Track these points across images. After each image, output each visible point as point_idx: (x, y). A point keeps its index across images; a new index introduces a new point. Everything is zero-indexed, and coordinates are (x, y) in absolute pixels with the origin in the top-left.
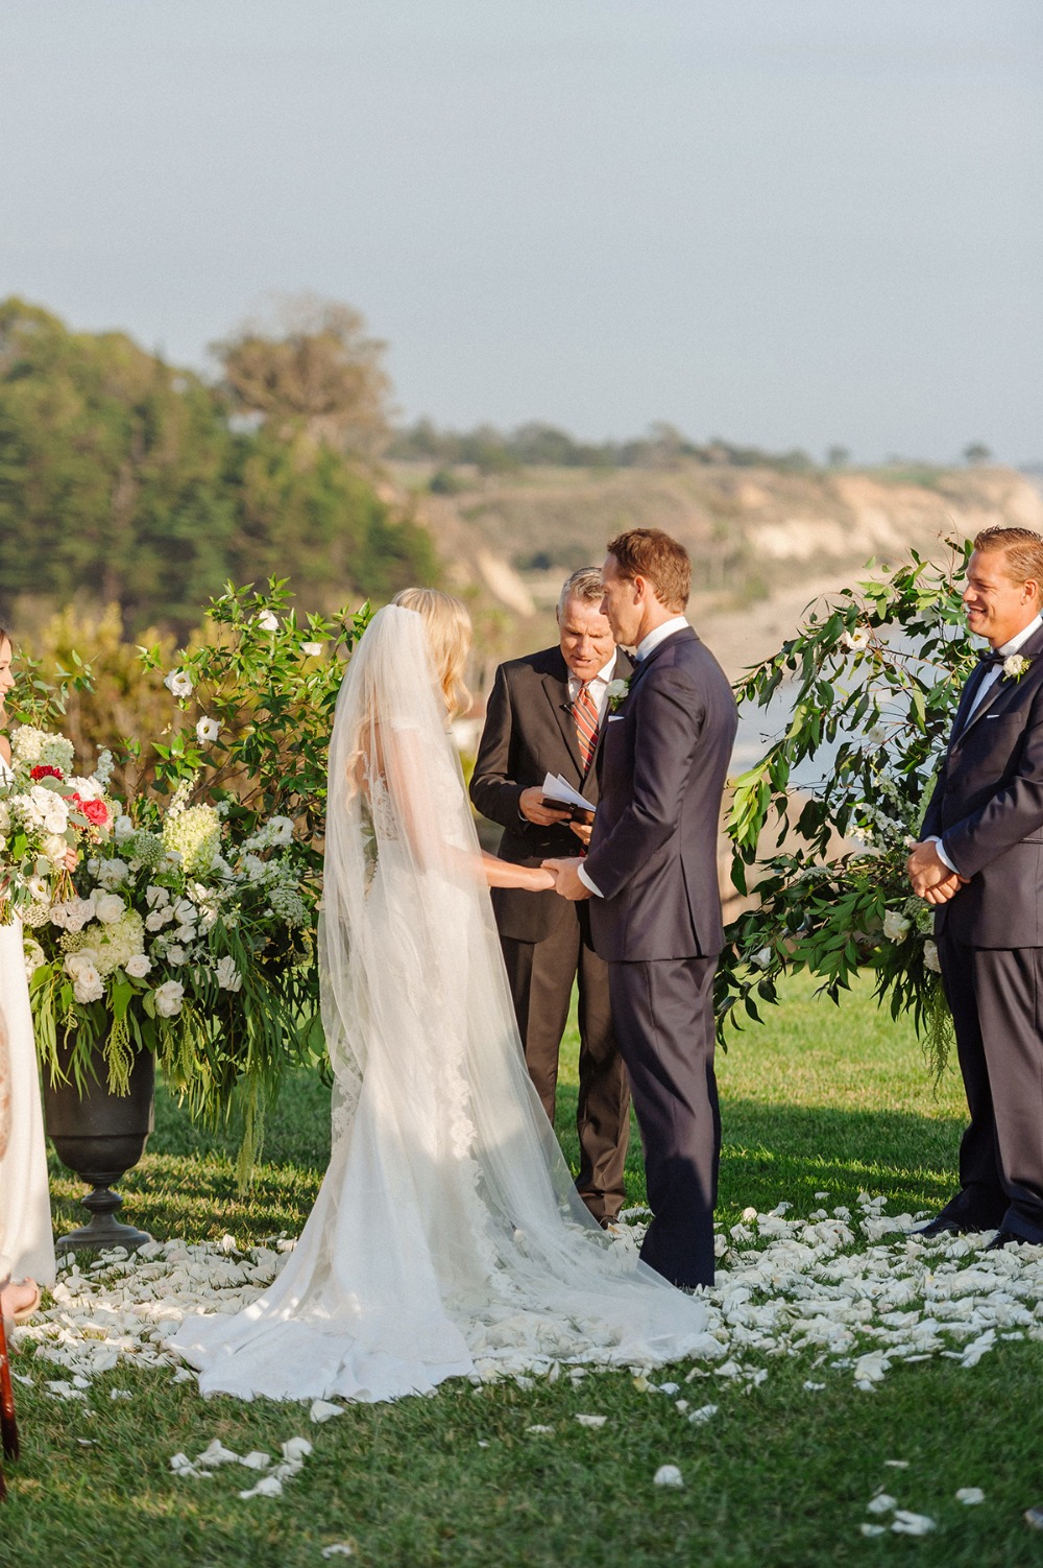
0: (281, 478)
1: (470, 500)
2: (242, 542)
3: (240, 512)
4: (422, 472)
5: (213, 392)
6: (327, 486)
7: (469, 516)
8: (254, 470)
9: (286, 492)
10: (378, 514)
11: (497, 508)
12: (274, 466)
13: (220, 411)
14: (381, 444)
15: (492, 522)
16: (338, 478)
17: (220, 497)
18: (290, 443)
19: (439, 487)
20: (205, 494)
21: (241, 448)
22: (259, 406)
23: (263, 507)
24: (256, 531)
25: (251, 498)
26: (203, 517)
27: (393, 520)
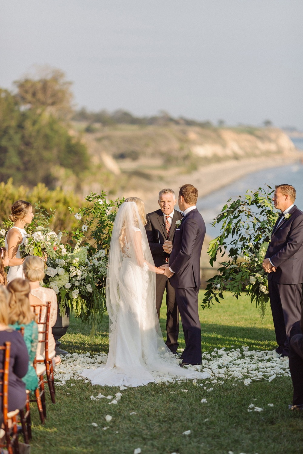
0: (37, 127)
1: (99, 135)
2: (23, 148)
3: (23, 137)
4: (83, 125)
5: (14, 97)
6: (52, 129)
7: (99, 140)
8: (28, 124)
9: (38, 131)
10: (69, 139)
11: (108, 138)
12: (34, 123)
13: (16, 103)
14: (69, 116)
15: (106, 142)
16: (56, 127)
17: (16, 133)
18: (40, 115)
19: (89, 130)
20: (12, 132)
21: (24, 116)
22: (30, 102)
23: (30, 136)
24: (28, 144)
25: (27, 133)
26: (10, 139)
27: (74, 142)
